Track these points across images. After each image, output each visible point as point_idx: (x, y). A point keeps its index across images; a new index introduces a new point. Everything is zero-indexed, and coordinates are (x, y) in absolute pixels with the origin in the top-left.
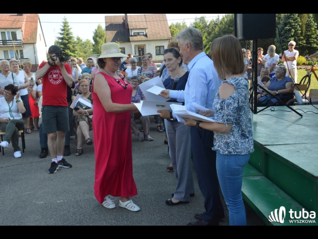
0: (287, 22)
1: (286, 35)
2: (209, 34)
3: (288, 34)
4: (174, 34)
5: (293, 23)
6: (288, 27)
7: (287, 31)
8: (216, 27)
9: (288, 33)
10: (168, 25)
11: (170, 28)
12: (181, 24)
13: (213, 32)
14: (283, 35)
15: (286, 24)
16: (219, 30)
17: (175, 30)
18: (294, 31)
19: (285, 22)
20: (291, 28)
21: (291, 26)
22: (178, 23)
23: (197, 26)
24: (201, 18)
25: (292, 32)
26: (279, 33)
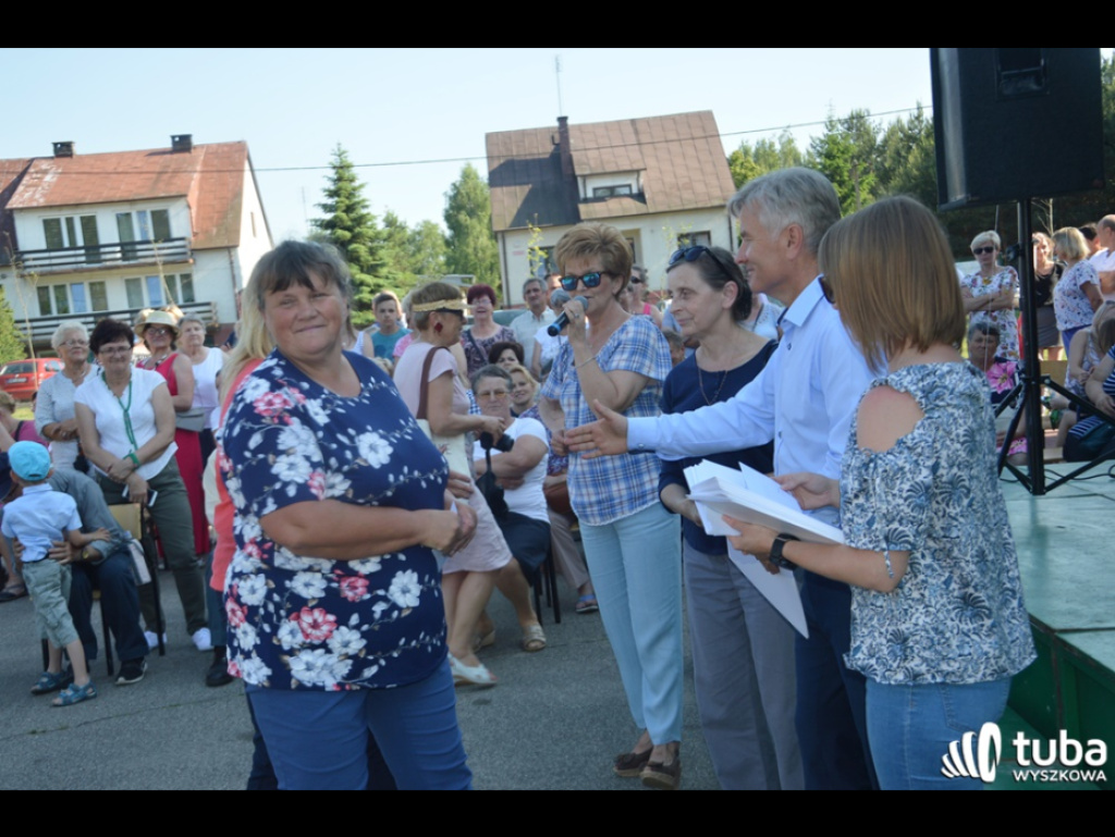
8: (909, 149)
10: (723, 153)
11: (732, 162)
12: (778, 147)
13: (901, 170)
16: (924, 160)
17: (752, 169)
22: (763, 143)
23: (835, 152)
24: (852, 118)
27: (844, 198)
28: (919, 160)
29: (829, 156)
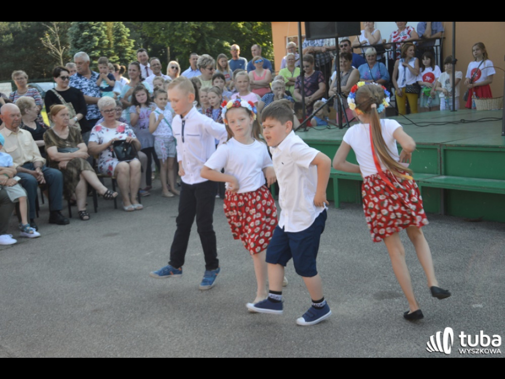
0: (84, 23)
1: (86, 46)
6: (86, 33)
7: (87, 40)
9: (89, 42)
14: (82, 47)
15: (82, 27)
18: (98, 39)
19: (80, 23)
20: (91, 34)
21: (92, 30)
25: (96, 41)
26: (74, 43)
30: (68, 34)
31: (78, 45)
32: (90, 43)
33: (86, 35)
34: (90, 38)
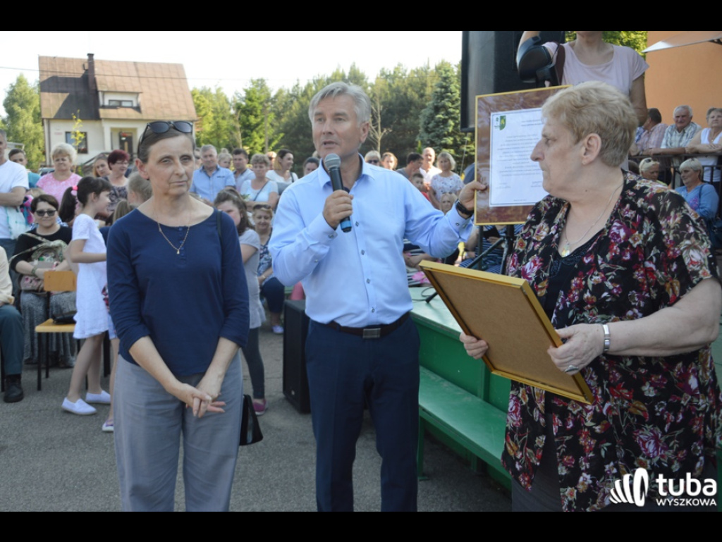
0: (440, 104)
1: (439, 131)
2: (279, 116)
3: (442, 128)
4: (200, 111)
5: (450, 108)
7: (440, 124)
8: (292, 102)
9: (442, 126)
10: (188, 89)
11: (193, 95)
12: (213, 91)
13: (288, 113)
14: (433, 131)
15: (437, 109)
17: (203, 102)
18: (452, 123)
19: (435, 104)
20: (446, 117)
21: (448, 113)
22: (205, 88)
23: (253, 98)
24: (258, 80)
25: (450, 126)
26: (425, 126)
27: (257, 125)
28: (298, 109)
29: (250, 100)
30: (420, 116)
31: (429, 130)
32: (443, 128)
33: (440, 118)
34: (445, 122)
